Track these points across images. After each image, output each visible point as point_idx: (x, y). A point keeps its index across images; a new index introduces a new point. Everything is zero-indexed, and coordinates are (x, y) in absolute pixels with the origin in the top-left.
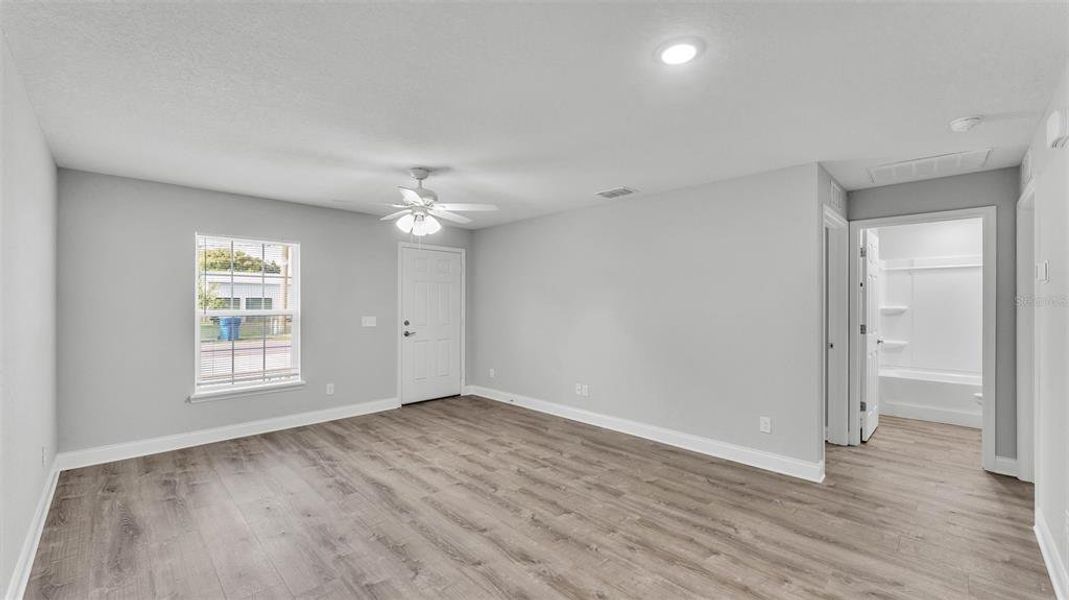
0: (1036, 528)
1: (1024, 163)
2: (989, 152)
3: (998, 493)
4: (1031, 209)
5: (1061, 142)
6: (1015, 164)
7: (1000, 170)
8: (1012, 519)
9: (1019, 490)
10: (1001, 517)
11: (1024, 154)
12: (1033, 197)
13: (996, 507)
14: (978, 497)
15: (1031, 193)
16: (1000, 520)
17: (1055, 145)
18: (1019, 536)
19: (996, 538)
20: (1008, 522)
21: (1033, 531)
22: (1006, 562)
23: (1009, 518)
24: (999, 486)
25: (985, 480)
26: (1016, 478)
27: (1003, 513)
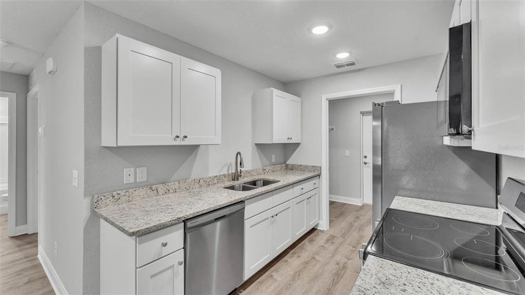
0: (39, 256)
1: (31, 75)
2: (14, 63)
3: (18, 247)
4: (35, 100)
5: (52, 72)
6: (27, 74)
7: (19, 74)
8: (27, 257)
9: (28, 240)
10: (21, 259)
11: (32, 70)
12: (37, 93)
13: (19, 255)
14: (8, 254)
15: (36, 91)
16: (22, 261)
17: (50, 73)
18: (31, 265)
19: (19, 273)
20: (25, 260)
21: (38, 258)
22: (27, 283)
23: (25, 258)
24: (19, 242)
25: (10, 243)
26: (27, 234)
27: (22, 257)
